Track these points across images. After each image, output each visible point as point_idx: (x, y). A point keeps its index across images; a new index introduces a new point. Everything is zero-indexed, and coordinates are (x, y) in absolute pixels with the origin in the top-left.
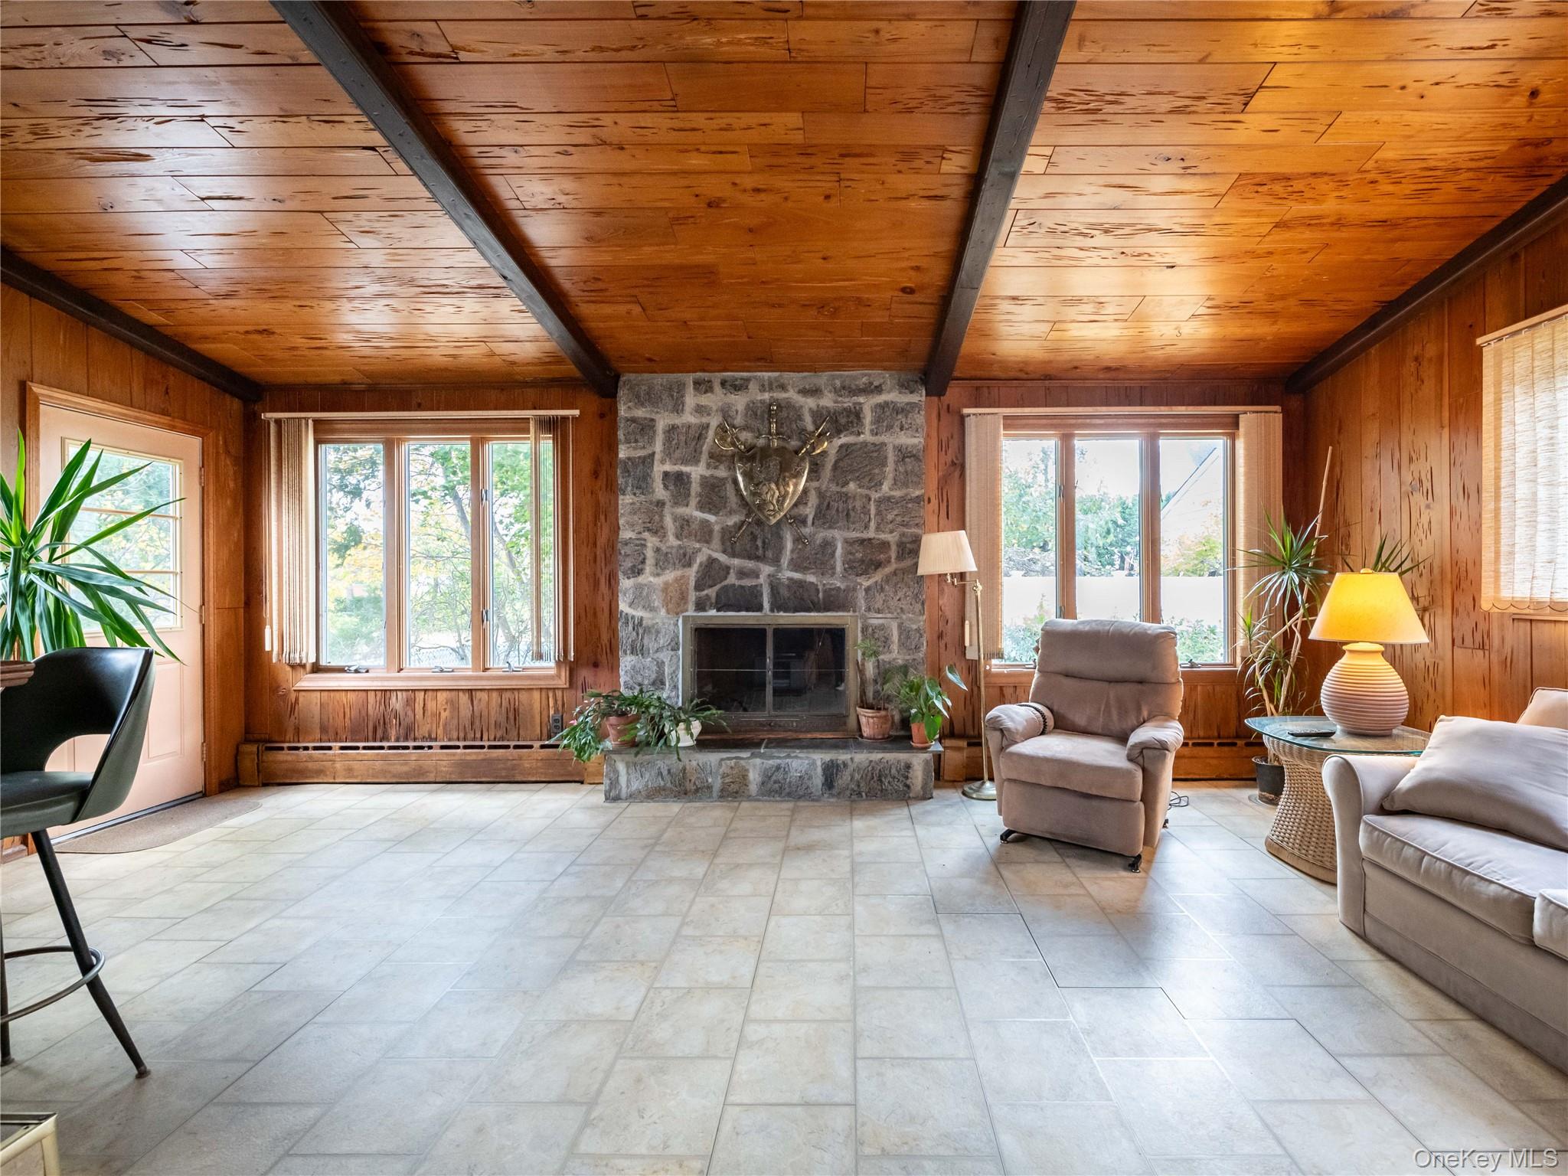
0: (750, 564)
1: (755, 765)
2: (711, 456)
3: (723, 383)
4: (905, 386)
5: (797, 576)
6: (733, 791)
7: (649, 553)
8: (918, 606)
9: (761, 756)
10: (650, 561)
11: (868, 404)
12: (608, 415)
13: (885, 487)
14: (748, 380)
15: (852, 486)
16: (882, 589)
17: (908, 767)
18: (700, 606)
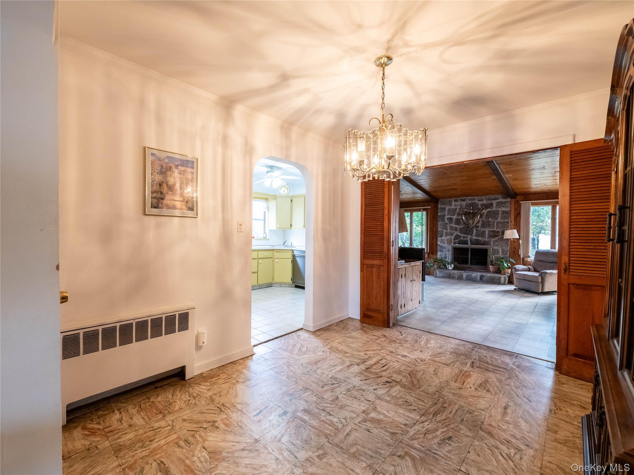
0: (466, 235)
1: (465, 274)
2: (458, 214)
3: (461, 200)
4: (504, 198)
5: (476, 238)
6: (460, 278)
7: (444, 233)
8: (507, 245)
9: (466, 272)
10: (444, 235)
11: (495, 203)
12: (436, 207)
13: (499, 219)
14: (466, 199)
15: (490, 219)
16: (497, 241)
17: (500, 278)
18: (454, 243)
